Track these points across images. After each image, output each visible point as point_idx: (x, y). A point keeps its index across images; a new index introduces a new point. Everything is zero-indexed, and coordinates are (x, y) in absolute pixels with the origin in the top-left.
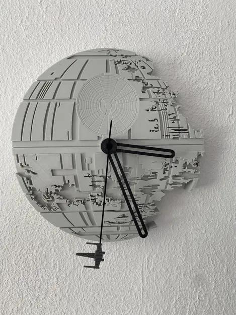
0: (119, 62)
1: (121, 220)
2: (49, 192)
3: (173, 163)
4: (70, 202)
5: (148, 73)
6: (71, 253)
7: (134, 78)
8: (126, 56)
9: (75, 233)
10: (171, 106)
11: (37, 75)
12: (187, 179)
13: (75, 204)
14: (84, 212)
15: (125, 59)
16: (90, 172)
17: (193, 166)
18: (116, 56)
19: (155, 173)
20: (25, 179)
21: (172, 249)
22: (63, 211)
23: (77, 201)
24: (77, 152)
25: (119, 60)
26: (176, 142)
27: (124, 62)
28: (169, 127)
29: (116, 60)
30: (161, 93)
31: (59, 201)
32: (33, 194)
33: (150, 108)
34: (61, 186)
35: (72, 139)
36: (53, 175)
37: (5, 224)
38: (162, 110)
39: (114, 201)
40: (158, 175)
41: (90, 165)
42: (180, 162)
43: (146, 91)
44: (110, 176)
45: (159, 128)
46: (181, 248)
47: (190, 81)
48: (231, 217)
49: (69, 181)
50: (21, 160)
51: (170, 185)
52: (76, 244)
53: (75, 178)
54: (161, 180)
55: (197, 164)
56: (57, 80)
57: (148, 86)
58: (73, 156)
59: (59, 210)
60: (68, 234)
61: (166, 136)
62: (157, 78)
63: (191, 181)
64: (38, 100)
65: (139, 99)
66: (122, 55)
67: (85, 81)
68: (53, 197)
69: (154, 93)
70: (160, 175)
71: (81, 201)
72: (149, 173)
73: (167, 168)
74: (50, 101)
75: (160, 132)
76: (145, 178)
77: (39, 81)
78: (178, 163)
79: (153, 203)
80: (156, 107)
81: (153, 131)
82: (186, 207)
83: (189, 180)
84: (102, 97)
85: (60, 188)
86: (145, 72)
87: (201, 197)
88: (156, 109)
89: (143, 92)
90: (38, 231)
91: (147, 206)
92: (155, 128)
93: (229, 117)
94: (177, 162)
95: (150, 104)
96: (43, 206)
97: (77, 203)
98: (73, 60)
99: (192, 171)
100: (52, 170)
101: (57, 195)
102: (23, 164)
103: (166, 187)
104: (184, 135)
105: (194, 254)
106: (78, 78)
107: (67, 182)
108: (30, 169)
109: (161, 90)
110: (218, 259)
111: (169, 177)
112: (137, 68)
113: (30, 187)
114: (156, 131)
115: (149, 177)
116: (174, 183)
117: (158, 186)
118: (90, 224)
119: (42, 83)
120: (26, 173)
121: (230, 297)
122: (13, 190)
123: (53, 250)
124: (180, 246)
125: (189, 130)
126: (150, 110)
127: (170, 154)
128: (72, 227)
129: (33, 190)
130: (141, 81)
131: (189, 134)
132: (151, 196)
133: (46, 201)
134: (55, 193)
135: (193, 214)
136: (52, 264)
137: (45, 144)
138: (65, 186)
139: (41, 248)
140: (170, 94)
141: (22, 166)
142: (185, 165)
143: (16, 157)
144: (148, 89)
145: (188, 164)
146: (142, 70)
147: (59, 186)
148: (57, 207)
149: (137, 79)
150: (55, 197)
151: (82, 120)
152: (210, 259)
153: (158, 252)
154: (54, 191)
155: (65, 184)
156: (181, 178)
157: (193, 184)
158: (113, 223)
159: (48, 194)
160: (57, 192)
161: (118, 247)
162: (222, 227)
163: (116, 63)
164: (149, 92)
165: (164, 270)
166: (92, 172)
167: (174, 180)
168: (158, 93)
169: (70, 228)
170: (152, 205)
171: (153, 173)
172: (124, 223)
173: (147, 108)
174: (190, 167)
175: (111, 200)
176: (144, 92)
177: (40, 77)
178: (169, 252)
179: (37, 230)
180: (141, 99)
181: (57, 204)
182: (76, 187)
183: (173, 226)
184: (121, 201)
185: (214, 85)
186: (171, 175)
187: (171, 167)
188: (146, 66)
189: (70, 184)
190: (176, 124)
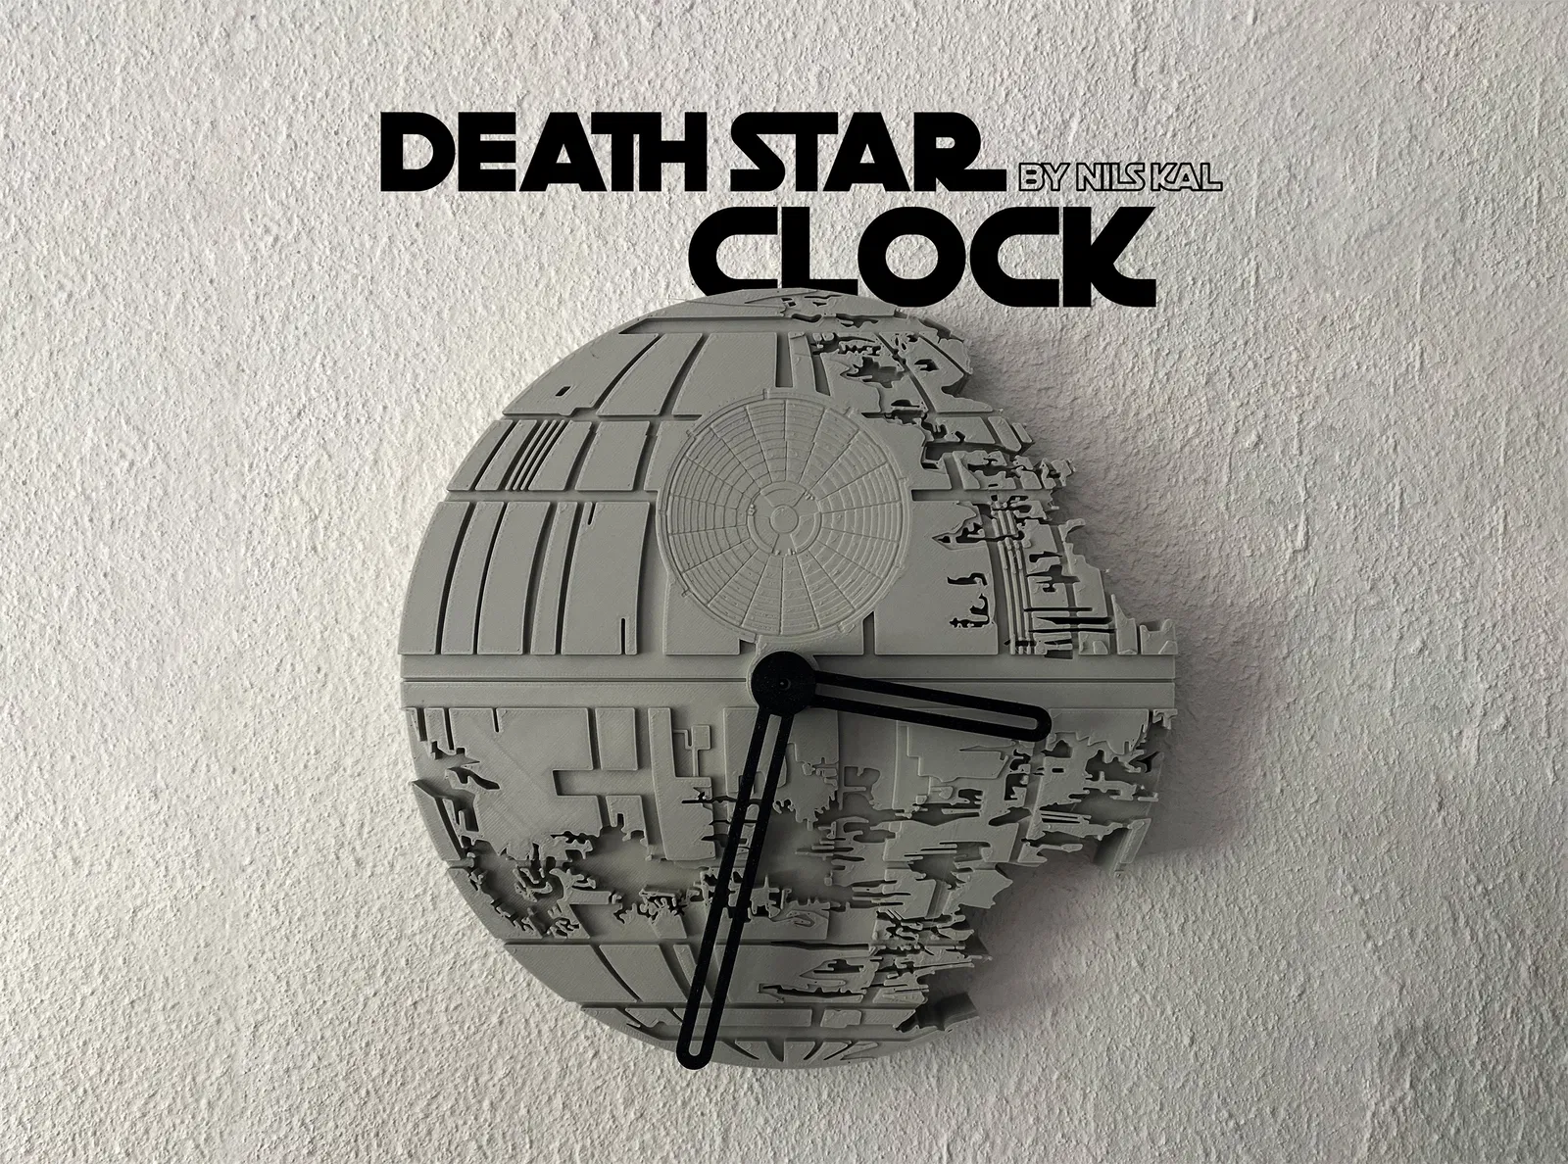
0: (829, 346)
1: (829, 982)
2: (542, 858)
3: (1047, 753)
4: (626, 902)
5: (945, 390)
6: (632, 1116)
7: (890, 409)
8: (858, 321)
9: (643, 1028)
10: (1041, 521)
11: (503, 396)
12: (1105, 823)
13: (643, 909)
14: (681, 943)
15: (853, 331)
16: (706, 783)
17: (1131, 769)
18: (816, 319)
19: (971, 794)
20: (448, 804)
21: (1051, 1110)
22: (597, 939)
23: (651, 900)
24: (657, 703)
25: (829, 337)
26: (1058, 668)
27: (850, 344)
28: (1030, 610)
29: (816, 337)
30: (1000, 468)
31: (581, 898)
32: (477, 868)
33: (953, 533)
34: (592, 838)
35: (640, 651)
36: (560, 792)
37: (370, 991)
38: (1002, 538)
39: (802, 902)
40: (983, 800)
41: (707, 758)
42: (1074, 753)
43: (940, 464)
44: (788, 803)
45: (991, 612)
46: (1089, 1106)
47: (1125, 413)
48: (1301, 979)
49: (620, 818)
50: (436, 731)
51: (1035, 843)
52: (651, 1079)
53: (647, 804)
54: (995, 822)
55: (1147, 762)
56: (581, 417)
57: (946, 438)
58: (639, 716)
59: (580, 933)
60: (622, 1037)
61: (1018, 644)
62: (985, 407)
63: (1121, 833)
64: (506, 495)
65: (907, 497)
66: (840, 317)
67: (688, 425)
68: (557, 883)
69: (972, 468)
70: (993, 803)
71: (669, 899)
72: (944, 795)
73: (1021, 776)
74: (552, 497)
75: (992, 626)
76: (928, 814)
77: (513, 417)
78: (1067, 755)
79: (962, 918)
80: (977, 527)
81: (965, 623)
82: (1110, 935)
83: (1113, 826)
84: (760, 483)
85: (587, 846)
86: (932, 383)
87: (1172, 893)
88: (981, 533)
89: (926, 466)
90: (501, 1023)
91: (935, 930)
92: (974, 610)
93: (1293, 559)
94: (1061, 750)
95: (956, 514)
96: (516, 916)
97: (651, 908)
98: (643, 339)
99: (1126, 791)
100: (556, 774)
101: (574, 872)
102: (443, 747)
103: (1015, 855)
104: (1093, 642)
105: (1144, 1134)
106: (665, 409)
107: (613, 823)
108: (468, 767)
109: (1000, 459)
111: (1027, 813)
112: (900, 368)
113: (466, 840)
114: (978, 624)
115: (945, 811)
116: (1050, 838)
117: (982, 850)
119: (524, 427)
120: (455, 784)
122: (403, 855)
123: (558, 1102)
124: (1085, 1096)
125: (1117, 621)
126: (952, 539)
127: (1031, 723)
128: (632, 1006)
129: (482, 849)
130: (918, 421)
131: (1113, 641)
132: (954, 887)
133: (528, 895)
134: (565, 867)
135: (1141, 965)
137: (530, 667)
138: (606, 838)
139: (510, 1090)
140: (1038, 472)
141: (439, 755)
142: (1095, 766)
143: (415, 717)
144: (945, 455)
145: (1107, 759)
146: (922, 376)
147: (582, 839)
148: (574, 920)
149: (903, 413)
150: (567, 879)
151: (678, 574)
153: (990, 1125)
154: (561, 857)
155: (607, 829)
156: (1080, 817)
157: (1129, 840)
158: (794, 992)
159: (539, 870)
160: (573, 861)
161: (825, 1096)
162: (1265, 1024)
163: (818, 349)
164: (950, 466)
166: (715, 783)
167: (1048, 827)
168: (989, 469)
169: (621, 1008)
170: (957, 926)
171: (962, 794)
172: (838, 994)
173: (940, 532)
174: (1115, 771)
175: (789, 899)
176: (933, 467)
177: (518, 401)
178: (1038, 1119)
179: (494, 1020)
180: (916, 495)
181: (574, 907)
182: (650, 842)
183: (1054, 1015)
184: (828, 905)
185: (1230, 429)
186: (1039, 802)
187: (1037, 772)
188: (937, 358)
189: (628, 828)
190: (1059, 597)
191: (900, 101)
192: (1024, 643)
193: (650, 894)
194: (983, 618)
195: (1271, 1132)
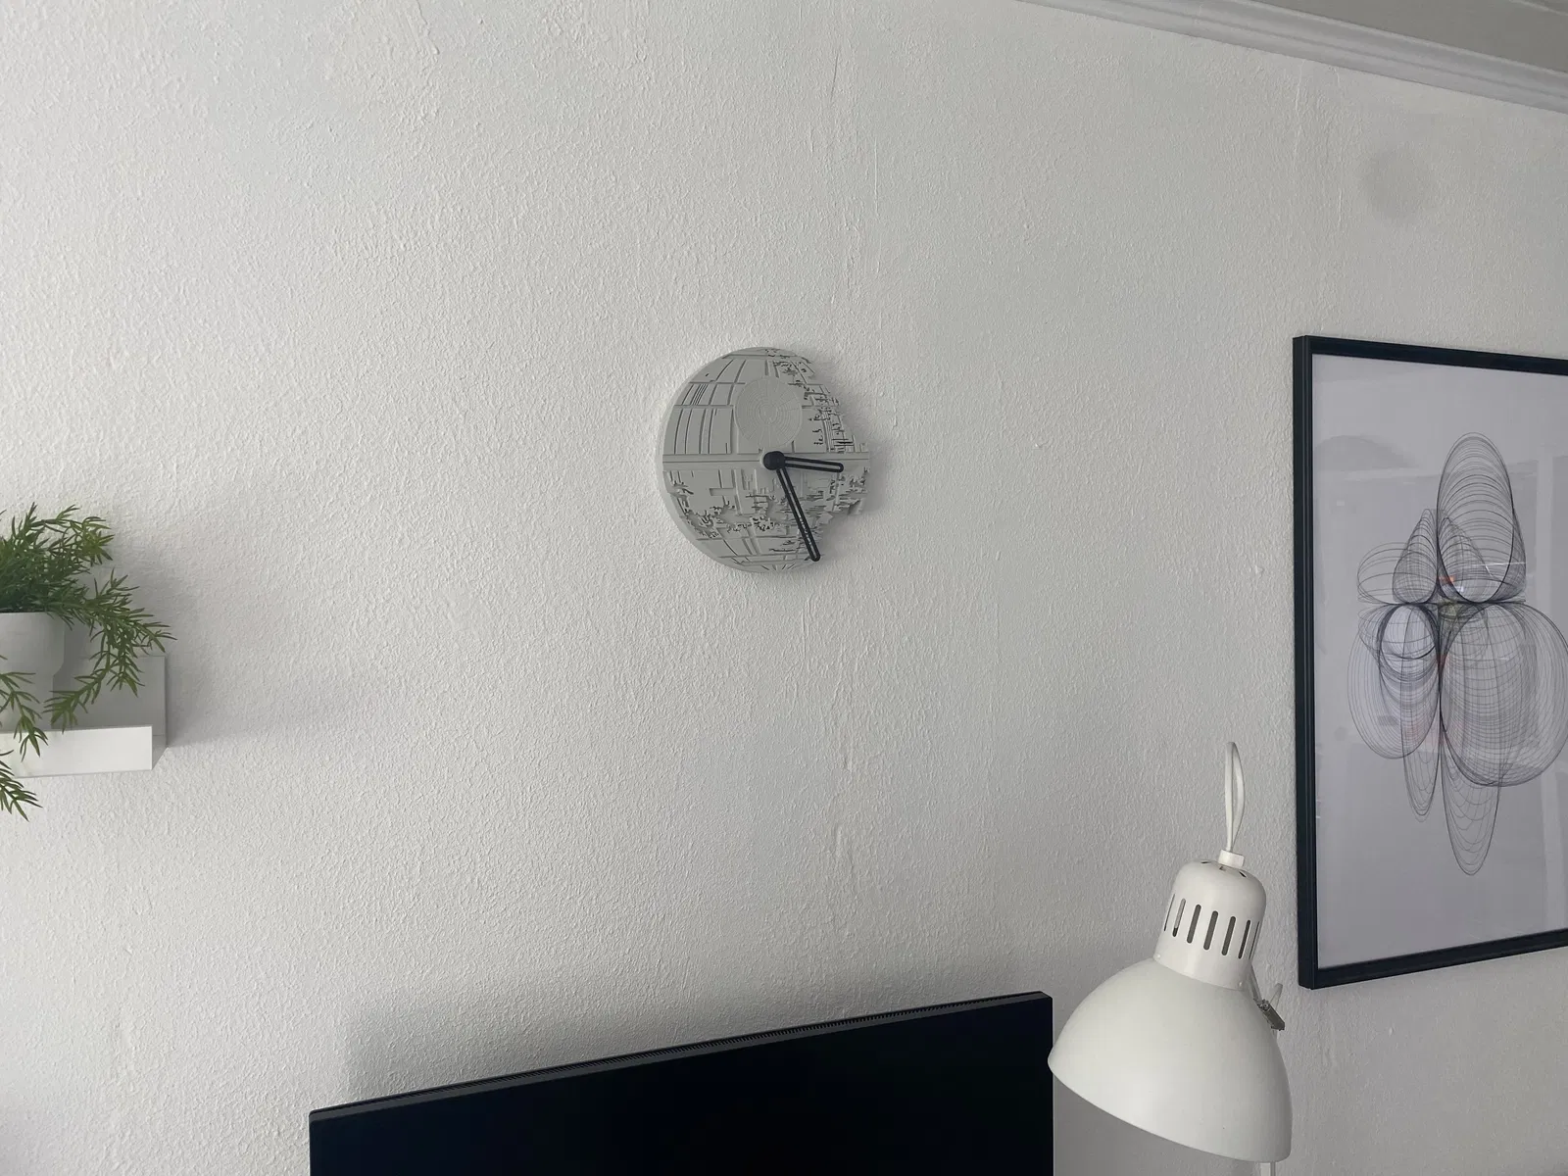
0: (779, 364)
1: (787, 547)
2: (708, 514)
3: (841, 478)
4: (732, 527)
5: (808, 377)
7: (795, 383)
8: (785, 357)
9: (738, 563)
10: (835, 415)
12: (854, 500)
13: (736, 528)
14: (747, 538)
15: (784, 360)
16: (751, 491)
17: (860, 484)
18: (775, 356)
19: (822, 491)
20: (680, 499)
22: (724, 538)
23: (739, 526)
24: (737, 468)
25: (779, 361)
27: (784, 364)
28: (833, 440)
29: (775, 362)
30: (823, 400)
31: (719, 526)
32: (689, 517)
33: (813, 417)
35: (731, 453)
36: (712, 495)
39: (779, 525)
40: (825, 493)
41: (752, 484)
43: (808, 399)
44: (774, 496)
45: (823, 440)
50: (675, 478)
51: (837, 506)
53: (736, 498)
54: (828, 500)
55: (864, 482)
56: (712, 382)
57: (810, 391)
58: (732, 472)
59: (720, 537)
61: (831, 449)
62: (820, 382)
63: (859, 501)
64: (691, 407)
65: (801, 407)
66: (780, 355)
67: (742, 386)
68: (712, 522)
69: (817, 400)
70: (827, 495)
71: (743, 526)
72: (815, 493)
73: (834, 484)
74: (705, 408)
75: (825, 444)
76: (812, 498)
77: (692, 383)
78: (846, 479)
79: (821, 527)
81: (818, 443)
82: (851, 537)
83: (857, 500)
84: (761, 403)
85: (720, 510)
86: (805, 375)
87: (866, 524)
88: (820, 418)
89: (805, 398)
91: (817, 530)
92: (820, 440)
93: (893, 428)
94: (845, 476)
95: (814, 413)
96: (701, 532)
98: (728, 360)
99: (859, 490)
100: (710, 490)
102: (677, 482)
103: (833, 508)
104: (849, 448)
106: (735, 382)
107: (727, 503)
108: (685, 488)
109: (824, 397)
111: (836, 497)
112: (797, 371)
113: (685, 510)
114: (821, 443)
115: (817, 496)
116: (841, 504)
117: (826, 507)
118: (754, 553)
119: (695, 386)
120: (682, 493)
123: (699, 594)
124: (845, 585)
125: (855, 442)
126: (812, 420)
127: (838, 468)
128: (735, 556)
129: (690, 512)
130: (803, 386)
131: (854, 448)
132: (820, 517)
133: (704, 526)
134: (714, 516)
137: (701, 458)
138: (725, 508)
140: (834, 401)
141: (675, 484)
142: (852, 482)
143: (670, 473)
144: (810, 396)
145: (855, 481)
146: (802, 373)
147: (718, 508)
148: (717, 533)
149: (798, 383)
150: (715, 520)
151: (740, 430)
155: (725, 505)
156: (848, 498)
157: (860, 504)
158: (778, 550)
159: (707, 518)
160: (716, 515)
163: (775, 365)
164: (811, 399)
165: (828, 616)
166: (754, 491)
167: (841, 501)
168: (821, 400)
169: (732, 557)
171: (820, 491)
172: (790, 550)
173: (809, 418)
174: (856, 484)
175: (777, 523)
177: (693, 378)
180: (803, 407)
181: (717, 528)
182: (737, 509)
184: (789, 525)
185: (876, 391)
186: (838, 494)
187: (837, 485)
188: (807, 369)
189: (731, 506)
190: (840, 436)
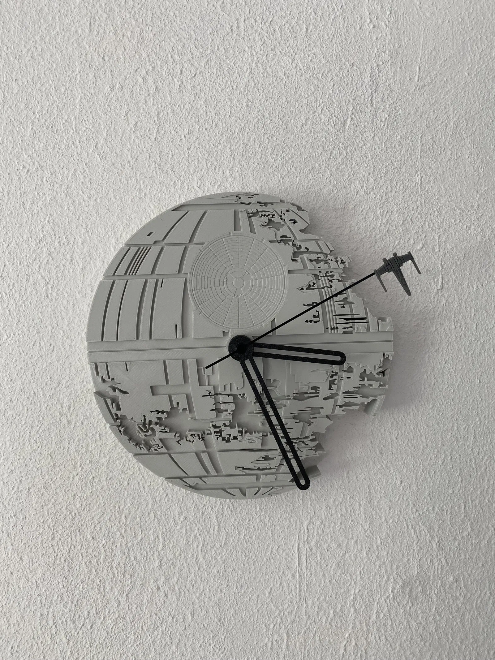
0: (254, 214)
1: (263, 465)
2: (147, 421)
3: (344, 371)
4: (181, 437)
5: (301, 231)
6: (182, 519)
7: (279, 239)
8: (266, 204)
9: (190, 486)
10: (339, 281)
11: (126, 237)
12: (367, 397)
13: (188, 439)
14: (203, 452)
15: (264, 208)
16: (211, 388)
17: (377, 376)
18: (249, 204)
19: (316, 388)
20: (109, 401)
21: (347, 510)
22: (171, 452)
23: (191, 435)
24: (191, 357)
25: (255, 211)
26: (347, 337)
27: (263, 214)
28: (336, 315)
29: (250, 211)
30: (322, 260)
31: (164, 436)
32: (121, 425)
33: (305, 286)
34: (167, 412)
35: (183, 336)
36: (153, 394)
37: (74, 473)
38: (324, 287)
39: (251, 433)
40: (320, 391)
41: (212, 378)
42: (354, 371)
43: (299, 259)
44: (244, 394)
45: (321, 316)
46: (362, 509)
47: (370, 236)
48: (443, 457)
49: (178, 403)
50: (103, 372)
51: (341, 407)
52: (189, 504)
53: (188, 397)
54: (325, 399)
55: (383, 372)
56: (157, 244)
57: (302, 250)
58: (184, 363)
59: (164, 450)
60: (177, 488)
61: (332, 329)
62: (317, 237)
63: (375, 400)
64: (127, 277)
65: (287, 272)
66: (259, 203)
67: (200, 247)
68: (153, 430)
69: (311, 261)
70: (324, 391)
71: (198, 435)
72: (305, 389)
73: (334, 380)
74: (146, 277)
75: (321, 323)
76: (299, 397)
77: (129, 246)
78: (352, 372)
79: (314, 437)
80: (314, 284)
81: (311, 321)
82: (369, 442)
83: (371, 399)
84: (228, 269)
85: (165, 415)
86: (295, 228)
87: (392, 425)
88: (316, 286)
89: (293, 260)
90: (128, 484)
91: (303, 442)
92: (314, 316)
93: (437, 293)
94: (350, 370)
95: (306, 279)
96: (138, 444)
97: (191, 439)
98: (181, 213)
99: (375, 385)
100: (151, 387)
101: (161, 425)
102: (106, 378)
103: (333, 411)
104: (360, 327)
105: (383, 519)
106: (191, 241)
107: (175, 405)
108: (116, 386)
109: (322, 257)
110: (423, 527)
111: (338, 395)
112: (283, 223)
113: (117, 415)
114: (316, 322)
115: (306, 395)
116: (346, 404)
117: (321, 410)
118: (212, 472)
119: (133, 250)
120: (111, 393)
121: (444, 589)
122: (87, 418)
123: (152, 515)
124: (360, 505)
125: (370, 318)
126: (305, 289)
127: (338, 358)
128: (185, 477)
129: (123, 418)
130: (291, 243)
131: (368, 326)
132: (310, 425)
133: (142, 436)
134: (156, 424)
135: (381, 453)
136: (152, 538)
137: (140, 344)
138: (172, 411)
139: (133, 512)
140: (337, 262)
141: (104, 381)
142: (363, 376)
143: (94, 367)
144: (301, 256)
145: (368, 373)
146: (291, 226)
147: (163, 412)
148: (161, 445)
149: (284, 240)
150: (157, 428)
151: (197, 306)
152: (410, 527)
153: (323, 517)
154: (155, 420)
155: (172, 408)
156: (358, 396)
157: (377, 405)
158: (249, 469)
159: (146, 425)
160: (159, 422)
161: (258, 509)
162: (429, 475)
163: (250, 216)
164: (302, 260)
165: (334, 545)
166: (215, 388)
167: (346, 400)
168: (318, 261)
169: (181, 478)
170: (312, 440)
171: (312, 388)
172: (266, 469)
173: (300, 286)
174: (371, 377)
175: (246, 432)
176: (296, 261)
177: (131, 240)
178: (342, 515)
179: (126, 483)
180: (290, 272)
181: (160, 440)
182: (190, 412)
183: (348, 473)
184: (261, 434)
185: (412, 242)
186: (342, 390)
187: (341, 378)
188: (297, 219)
189: (181, 408)
190: (347, 310)
191: (279, 112)
192: (334, 329)
193: (191, 433)
194: (318, 319)
195: (432, 516)
